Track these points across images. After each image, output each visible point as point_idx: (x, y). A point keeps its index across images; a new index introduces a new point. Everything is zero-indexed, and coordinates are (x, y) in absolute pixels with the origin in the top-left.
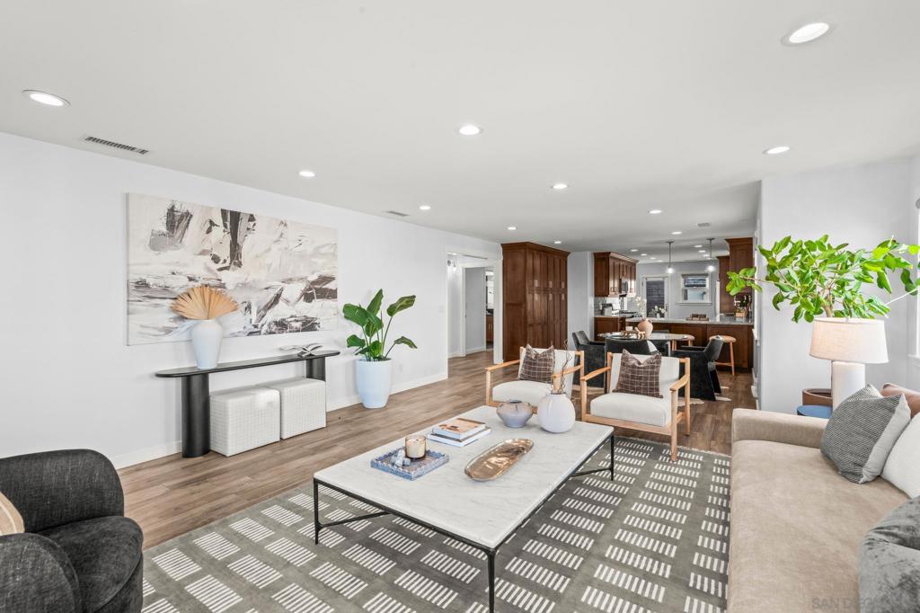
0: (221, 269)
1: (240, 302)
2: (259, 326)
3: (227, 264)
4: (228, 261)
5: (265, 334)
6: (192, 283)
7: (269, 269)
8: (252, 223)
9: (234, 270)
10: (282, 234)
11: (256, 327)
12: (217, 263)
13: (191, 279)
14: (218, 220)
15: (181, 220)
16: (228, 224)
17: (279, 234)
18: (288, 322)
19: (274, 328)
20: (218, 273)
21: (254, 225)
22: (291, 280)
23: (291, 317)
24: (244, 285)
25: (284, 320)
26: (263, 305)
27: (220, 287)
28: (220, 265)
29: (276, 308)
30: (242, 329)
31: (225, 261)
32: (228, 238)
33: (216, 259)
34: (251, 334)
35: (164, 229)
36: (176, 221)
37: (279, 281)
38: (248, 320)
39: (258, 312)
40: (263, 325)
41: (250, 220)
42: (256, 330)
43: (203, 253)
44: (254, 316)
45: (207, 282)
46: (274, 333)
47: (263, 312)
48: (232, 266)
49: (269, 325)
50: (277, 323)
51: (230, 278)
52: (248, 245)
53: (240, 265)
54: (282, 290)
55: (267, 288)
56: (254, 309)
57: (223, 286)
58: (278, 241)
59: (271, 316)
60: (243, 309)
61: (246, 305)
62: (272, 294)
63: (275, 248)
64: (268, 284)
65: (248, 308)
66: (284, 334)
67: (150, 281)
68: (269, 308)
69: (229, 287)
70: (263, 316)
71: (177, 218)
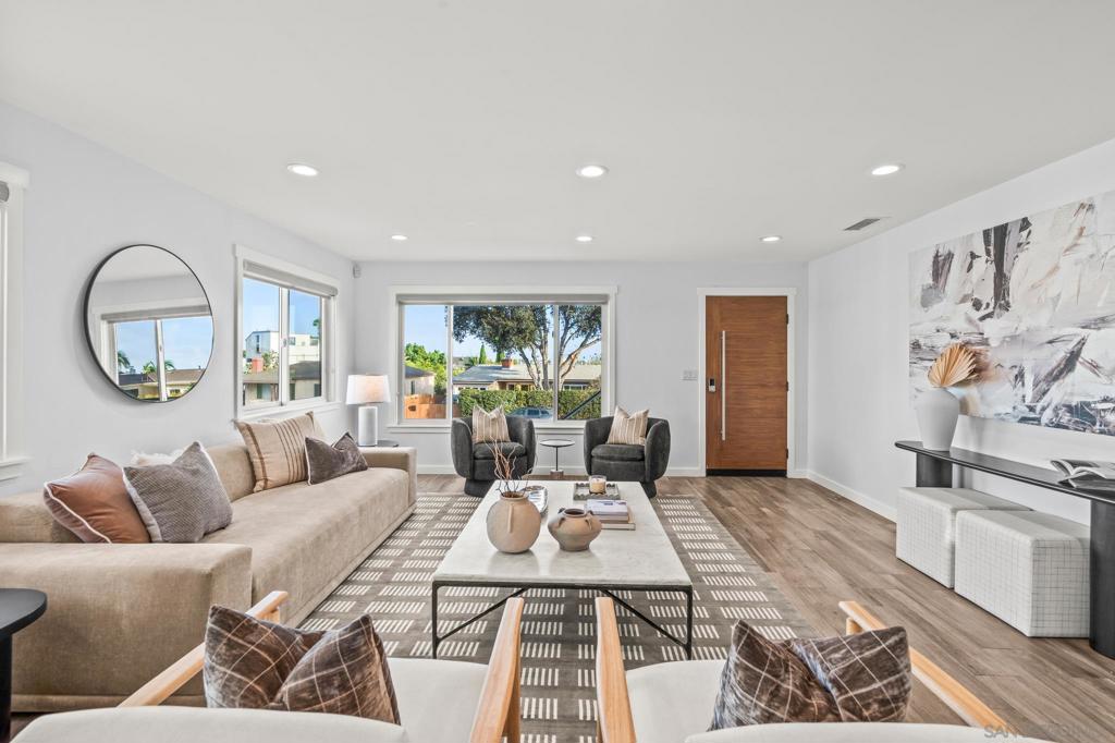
0: (983, 318)
1: (1007, 365)
2: (1038, 409)
3: (990, 309)
4: (992, 306)
5: (1047, 425)
6: (954, 341)
7: (1055, 306)
8: (1025, 233)
9: (999, 316)
10: (1082, 229)
11: (1032, 409)
12: (978, 309)
13: (953, 336)
14: (980, 249)
15: (944, 264)
16: (992, 248)
17: (1076, 232)
18: (1099, 411)
19: (1066, 418)
20: (980, 323)
21: (1030, 232)
22: (1103, 320)
23: (1105, 400)
24: (1014, 339)
25: (1088, 404)
26: (1044, 372)
27: (982, 344)
28: (983, 312)
29: (1070, 378)
30: (1010, 410)
31: (988, 305)
32: (992, 269)
33: (977, 305)
34: (1024, 420)
35: (931, 282)
36: (941, 265)
37: (1074, 325)
38: (1020, 397)
39: (1036, 385)
40: (1044, 409)
41: (1022, 229)
42: (1032, 415)
43: (963, 300)
44: (1029, 391)
45: (967, 338)
46: (1067, 428)
47: (1043, 386)
48: (997, 311)
49: (1056, 409)
50: (1070, 409)
51: (994, 329)
52: (1020, 272)
53: (1007, 307)
54: (1082, 342)
55: (1050, 342)
56: (1029, 379)
57: (985, 342)
58: (1075, 245)
59: (1058, 394)
60: (1012, 378)
61: (1016, 371)
62: (1061, 353)
63: (1066, 263)
64: (1055, 333)
65: (1020, 376)
66: (1088, 434)
67: (922, 342)
68: (1056, 378)
69: (994, 343)
70: (1045, 393)
71: (941, 264)
